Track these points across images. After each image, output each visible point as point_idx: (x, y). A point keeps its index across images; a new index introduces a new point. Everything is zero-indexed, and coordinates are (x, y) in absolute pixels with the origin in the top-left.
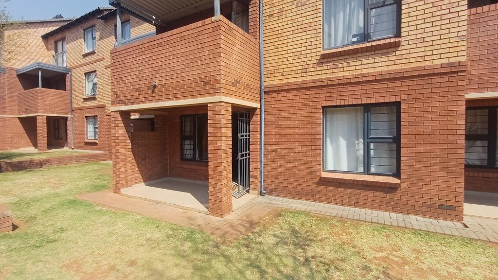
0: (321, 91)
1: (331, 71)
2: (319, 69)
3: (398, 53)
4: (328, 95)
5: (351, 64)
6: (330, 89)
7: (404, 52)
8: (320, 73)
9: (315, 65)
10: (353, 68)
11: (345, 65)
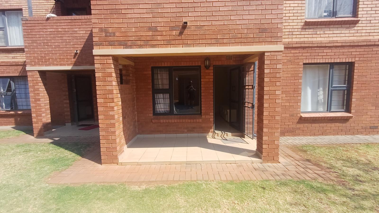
0: (303, 51)
1: (311, 36)
2: (302, 33)
3: (355, 28)
4: (309, 54)
5: (326, 32)
6: (310, 50)
7: (359, 28)
8: (303, 36)
9: (300, 30)
10: (327, 35)
11: (322, 32)
